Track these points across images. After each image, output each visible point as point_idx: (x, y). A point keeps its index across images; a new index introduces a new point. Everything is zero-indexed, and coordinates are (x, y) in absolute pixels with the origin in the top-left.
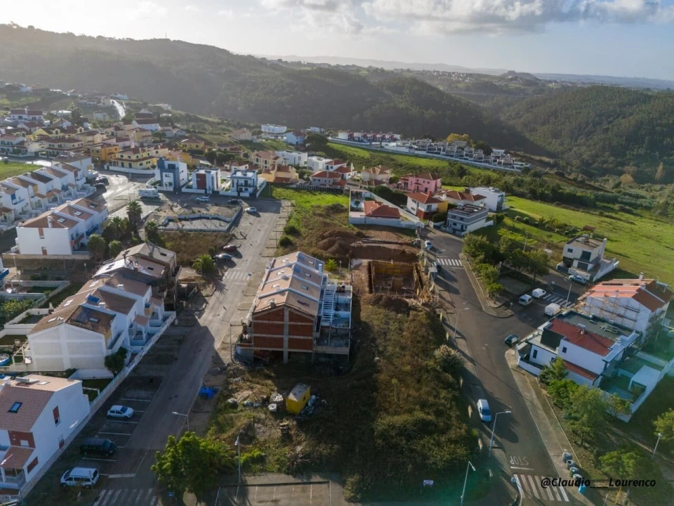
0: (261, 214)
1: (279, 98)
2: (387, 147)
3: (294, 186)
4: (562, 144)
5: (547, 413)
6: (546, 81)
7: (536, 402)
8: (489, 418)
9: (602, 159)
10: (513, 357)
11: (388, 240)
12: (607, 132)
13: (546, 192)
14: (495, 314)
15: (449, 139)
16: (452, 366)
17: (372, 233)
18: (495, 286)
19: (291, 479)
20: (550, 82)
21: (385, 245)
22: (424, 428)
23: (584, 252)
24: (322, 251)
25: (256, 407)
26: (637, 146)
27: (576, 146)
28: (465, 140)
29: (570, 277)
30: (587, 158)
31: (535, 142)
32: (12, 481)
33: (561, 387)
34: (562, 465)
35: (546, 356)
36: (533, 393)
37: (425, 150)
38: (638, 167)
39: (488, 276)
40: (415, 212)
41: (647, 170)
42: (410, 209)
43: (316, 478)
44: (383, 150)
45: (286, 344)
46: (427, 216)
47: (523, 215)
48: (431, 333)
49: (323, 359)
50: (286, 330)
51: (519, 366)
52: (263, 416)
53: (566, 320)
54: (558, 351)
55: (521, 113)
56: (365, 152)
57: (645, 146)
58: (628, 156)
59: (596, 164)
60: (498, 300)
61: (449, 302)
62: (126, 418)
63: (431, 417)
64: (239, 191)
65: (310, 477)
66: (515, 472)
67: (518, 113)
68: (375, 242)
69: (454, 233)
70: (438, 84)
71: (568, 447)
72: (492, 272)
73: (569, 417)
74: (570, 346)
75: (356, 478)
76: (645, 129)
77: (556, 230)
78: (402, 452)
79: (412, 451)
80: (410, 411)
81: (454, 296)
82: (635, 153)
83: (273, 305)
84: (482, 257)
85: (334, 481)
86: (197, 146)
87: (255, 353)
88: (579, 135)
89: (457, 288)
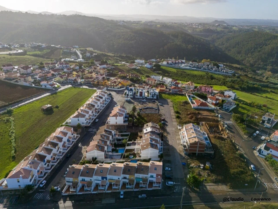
0: (164, 105)
1: (130, 42)
2: (181, 67)
3: (167, 93)
4: (242, 56)
5: (268, 167)
6: (232, 26)
7: (265, 165)
8: (255, 169)
9: (258, 63)
10: (256, 153)
11: (207, 115)
12: (260, 52)
13: (245, 87)
14: (247, 140)
15: (203, 61)
16: (241, 156)
17: (201, 112)
18: (246, 131)
19: (214, 184)
20: (234, 26)
21: (208, 117)
22: (242, 172)
23: (269, 118)
24: (190, 120)
25: (198, 168)
26: (272, 58)
27: (247, 57)
28: (209, 62)
29: (265, 126)
30: (252, 63)
31: (230, 56)
32: (157, 185)
33: (272, 161)
34: (275, 180)
35: (265, 153)
36: (264, 163)
37: (195, 67)
38: (273, 66)
39: (243, 128)
40: (211, 103)
41: (276, 68)
42: (209, 102)
43: (220, 184)
44: (180, 68)
45: (197, 151)
46: (216, 105)
47: (244, 101)
48: (233, 147)
49: (206, 154)
50: (198, 147)
51: (258, 155)
52: (200, 170)
53: (269, 143)
54: (269, 152)
55: (224, 43)
56: (174, 69)
57: (275, 57)
58: (268, 62)
59: (256, 65)
60: (247, 135)
61: (233, 136)
62: (169, 171)
63: (242, 170)
64: (153, 97)
65: (218, 184)
66: (264, 182)
67: (222, 43)
68: (204, 116)
69: (226, 111)
70: (188, 29)
71: (275, 176)
72: (244, 127)
73: (275, 169)
74: (273, 151)
75: (229, 184)
76: (275, 51)
77: (255, 107)
78: (239, 178)
79: (240, 178)
80: (237, 168)
81: (234, 134)
82: (271, 61)
83: (195, 141)
84: (239, 121)
85: (224, 185)
86: (124, 75)
87: (189, 153)
88: (248, 53)
89: (234, 131)
